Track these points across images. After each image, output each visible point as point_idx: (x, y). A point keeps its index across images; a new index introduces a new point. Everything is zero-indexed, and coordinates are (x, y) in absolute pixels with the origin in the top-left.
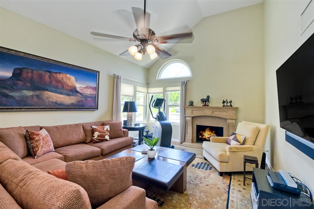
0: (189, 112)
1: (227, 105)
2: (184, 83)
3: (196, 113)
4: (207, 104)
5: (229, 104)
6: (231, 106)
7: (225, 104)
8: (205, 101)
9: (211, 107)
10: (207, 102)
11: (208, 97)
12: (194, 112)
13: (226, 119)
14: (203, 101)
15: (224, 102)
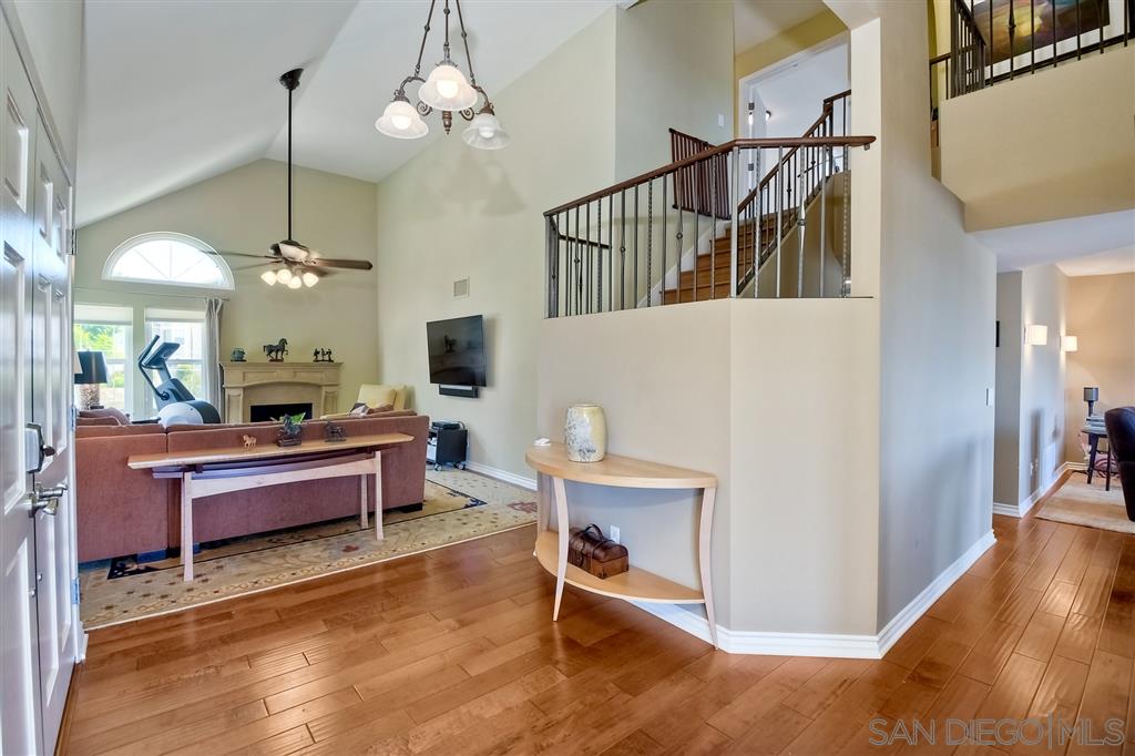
0: (234, 378)
1: (324, 358)
2: (216, 305)
3: (253, 379)
4: (279, 357)
5: (326, 358)
6: (330, 360)
7: (320, 357)
8: (276, 350)
9: (292, 364)
10: (280, 353)
11: (283, 342)
12: (249, 376)
13: (320, 386)
14: (270, 349)
15: (317, 353)
